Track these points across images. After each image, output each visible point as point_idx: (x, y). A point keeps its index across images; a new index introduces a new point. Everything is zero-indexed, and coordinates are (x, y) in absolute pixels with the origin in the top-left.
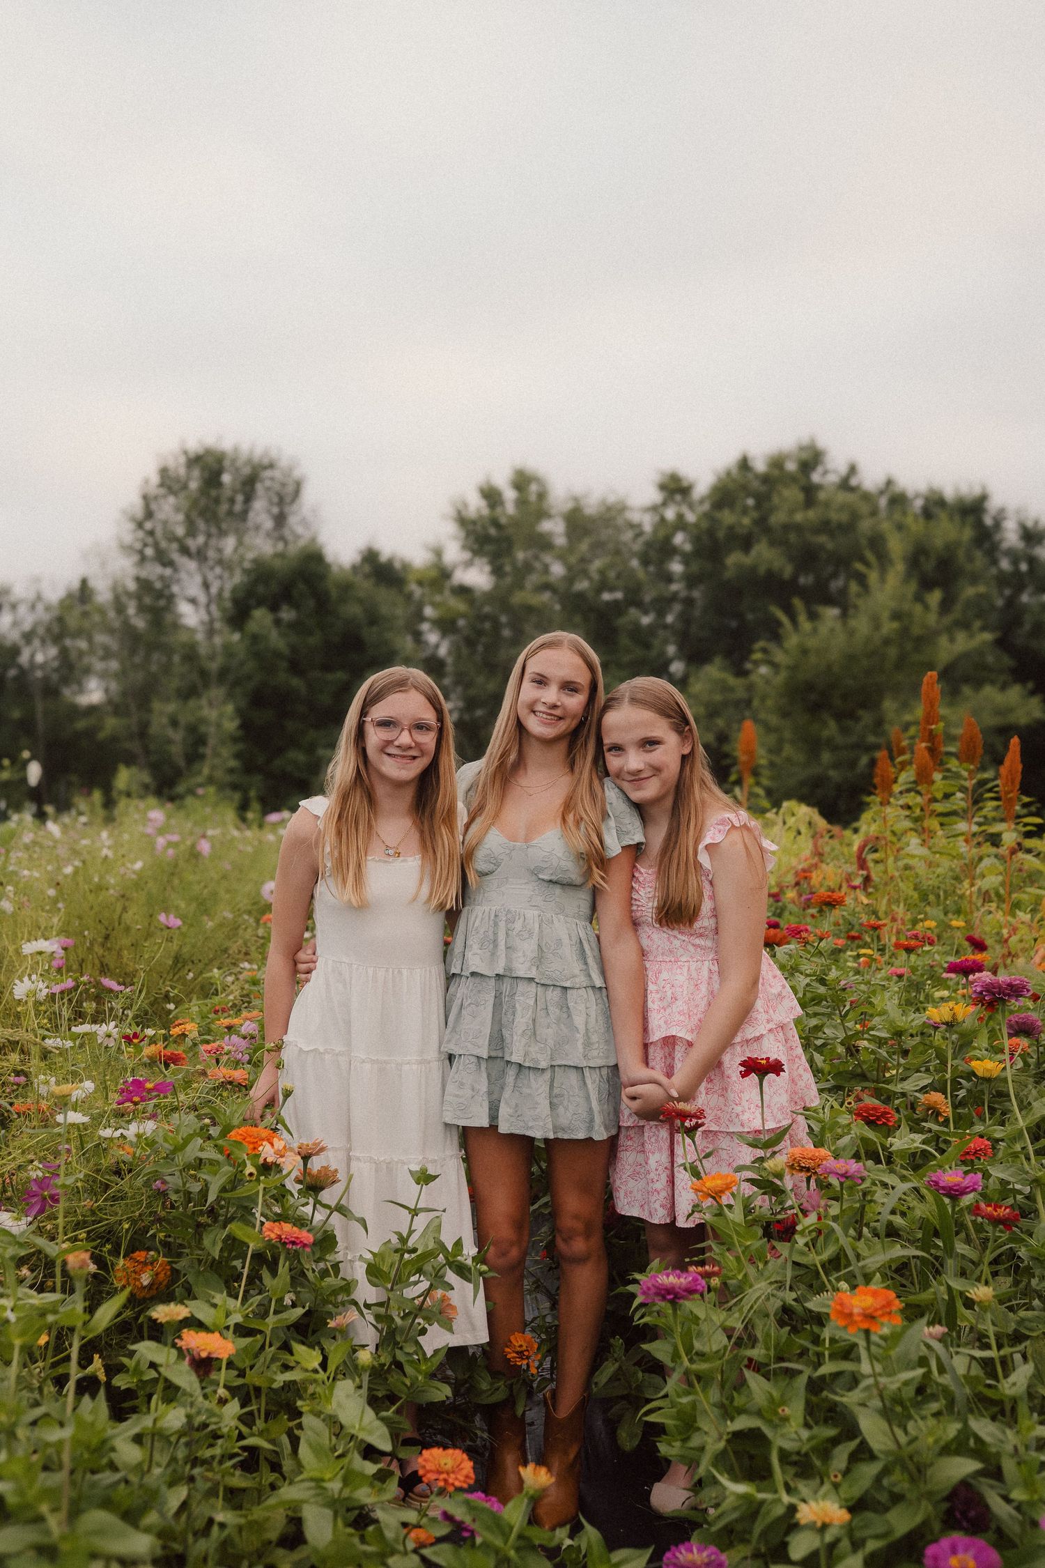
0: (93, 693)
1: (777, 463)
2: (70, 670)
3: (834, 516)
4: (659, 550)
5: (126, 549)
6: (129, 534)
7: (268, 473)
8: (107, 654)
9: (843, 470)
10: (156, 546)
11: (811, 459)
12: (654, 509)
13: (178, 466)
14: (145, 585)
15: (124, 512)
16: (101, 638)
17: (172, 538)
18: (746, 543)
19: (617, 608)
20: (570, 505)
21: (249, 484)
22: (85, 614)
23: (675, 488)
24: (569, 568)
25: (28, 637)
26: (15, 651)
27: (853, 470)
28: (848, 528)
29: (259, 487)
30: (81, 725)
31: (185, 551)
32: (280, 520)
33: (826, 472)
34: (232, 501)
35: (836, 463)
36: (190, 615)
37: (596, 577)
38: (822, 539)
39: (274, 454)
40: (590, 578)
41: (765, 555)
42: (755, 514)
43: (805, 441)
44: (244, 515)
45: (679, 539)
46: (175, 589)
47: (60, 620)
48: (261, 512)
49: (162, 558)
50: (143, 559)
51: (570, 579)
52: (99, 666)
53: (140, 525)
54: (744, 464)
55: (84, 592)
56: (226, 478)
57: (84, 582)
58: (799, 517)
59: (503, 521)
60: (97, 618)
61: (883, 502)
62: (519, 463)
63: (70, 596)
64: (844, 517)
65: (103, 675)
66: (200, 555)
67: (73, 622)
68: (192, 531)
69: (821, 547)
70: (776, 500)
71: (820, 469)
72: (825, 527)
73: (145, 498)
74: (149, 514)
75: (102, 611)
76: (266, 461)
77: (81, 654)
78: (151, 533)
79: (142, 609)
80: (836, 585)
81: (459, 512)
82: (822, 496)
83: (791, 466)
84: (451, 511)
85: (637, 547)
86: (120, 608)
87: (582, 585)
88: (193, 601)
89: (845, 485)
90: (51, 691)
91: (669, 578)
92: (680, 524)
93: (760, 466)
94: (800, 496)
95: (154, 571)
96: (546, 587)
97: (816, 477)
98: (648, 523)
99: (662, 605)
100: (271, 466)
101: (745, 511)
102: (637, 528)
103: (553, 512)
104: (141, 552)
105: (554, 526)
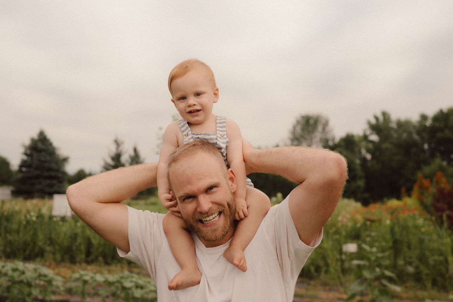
5: (289, 139)
7: (320, 119)
17: (299, 135)
18: (442, 131)
20: (396, 120)
23: (424, 117)
29: (319, 122)
32: (324, 129)
41: (447, 133)
44: (315, 129)
48: (320, 128)
56: (311, 121)
59: (380, 124)
76: (319, 116)
85: (415, 130)
105: (394, 125)
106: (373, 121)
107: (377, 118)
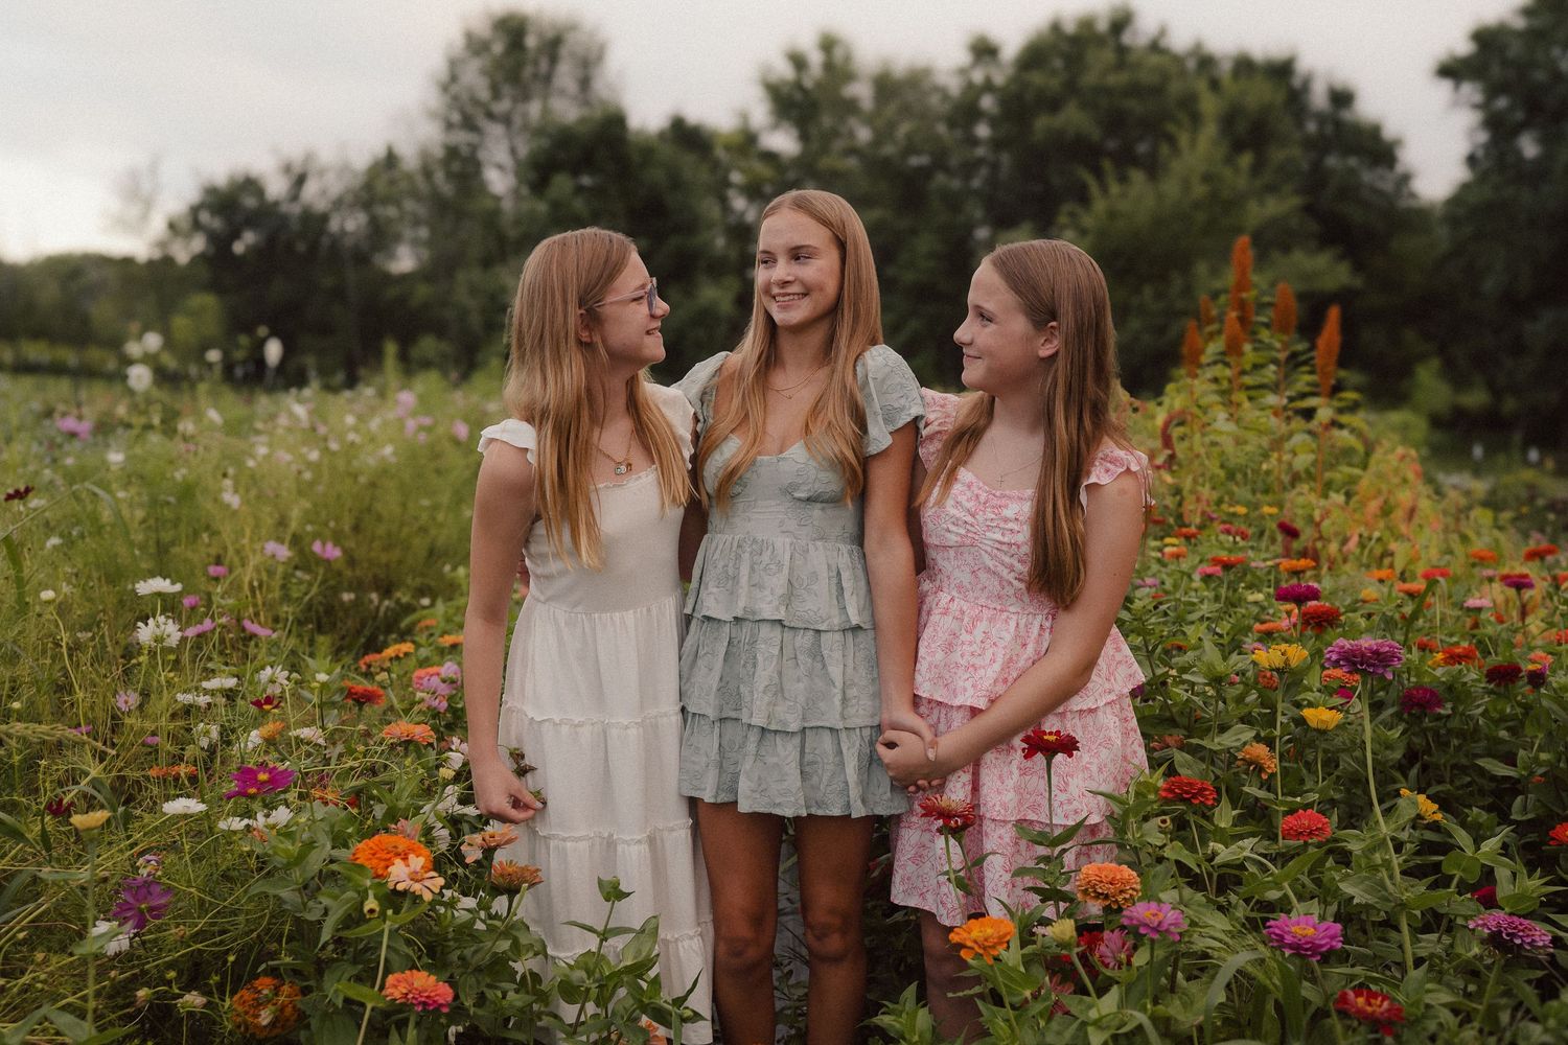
0: (404, 261)
1: (1087, 24)
2: (381, 236)
3: (1143, 78)
4: (965, 112)
5: (433, 115)
6: (435, 100)
7: (572, 36)
8: (417, 222)
9: (1152, 32)
10: (462, 111)
11: (1121, 22)
12: (962, 72)
13: (483, 29)
14: (452, 152)
16: (410, 205)
17: (476, 102)
18: (1054, 105)
19: (926, 173)
20: (876, 70)
21: (553, 46)
22: (392, 182)
23: (984, 50)
24: (875, 130)
25: (338, 204)
26: (324, 218)
27: (1163, 32)
28: (1157, 91)
29: (564, 51)
30: (392, 292)
31: (490, 116)
32: (585, 83)
33: (1136, 33)
34: (536, 63)
36: (499, 180)
37: (902, 141)
38: (1131, 103)
40: (896, 143)
41: (1073, 118)
42: (1063, 76)
44: (548, 79)
45: (987, 102)
46: (482, 155)
47: (368, 186)
48: (565, 76)
49: (469, 124)
50: (451, 123)
51: (877, 142)
52: (408, 233)
53: (445, 90)
54: (1056, 26)
55: (391, 160)
56: (530, 41)
57: (390, 149)
58: (1110, 80)
59: (810, 83)
60: (403, 185)
61: (1191, 64)
63: (377, 164)
64: (1154, 80)
65: (415, 243)
66: (506, 120)
67: (381, 187)
68: (496, 94)
69: (1130, 111)
70: (1086, 61)
71: (1130, 31)
72: (1134, 90)
73: (451, 62)
74: (455, 78)
75: (409, 177)
76: (569, 24)
77: (390, 221)
78: (457, 97)
79: (450, 175)
80: (1142, 148)
81: (766, 77)
82: (1132, 58)
83: (1101, 27)
84: (757, 77)
85: (945, 108)
86: (427, 173)
87: (889, 150)
88: (500, 167)
89: (1155, 47)
90: (361, 258)
91: (974, 142)
92: (988, 86)
93: (1070, 28)
94: (1112, 59)
95: (461, 138)
96: (852, 151)
97: (1127, 38)
98: (954, 85)
99: (969, 168)
100: (576, 29)
101: (1053, 75)
102: (943, 91)
103: (860, 75)
104: (447, 119)
105: (861, 91)
106: (784, 71)
107: (798, 62)
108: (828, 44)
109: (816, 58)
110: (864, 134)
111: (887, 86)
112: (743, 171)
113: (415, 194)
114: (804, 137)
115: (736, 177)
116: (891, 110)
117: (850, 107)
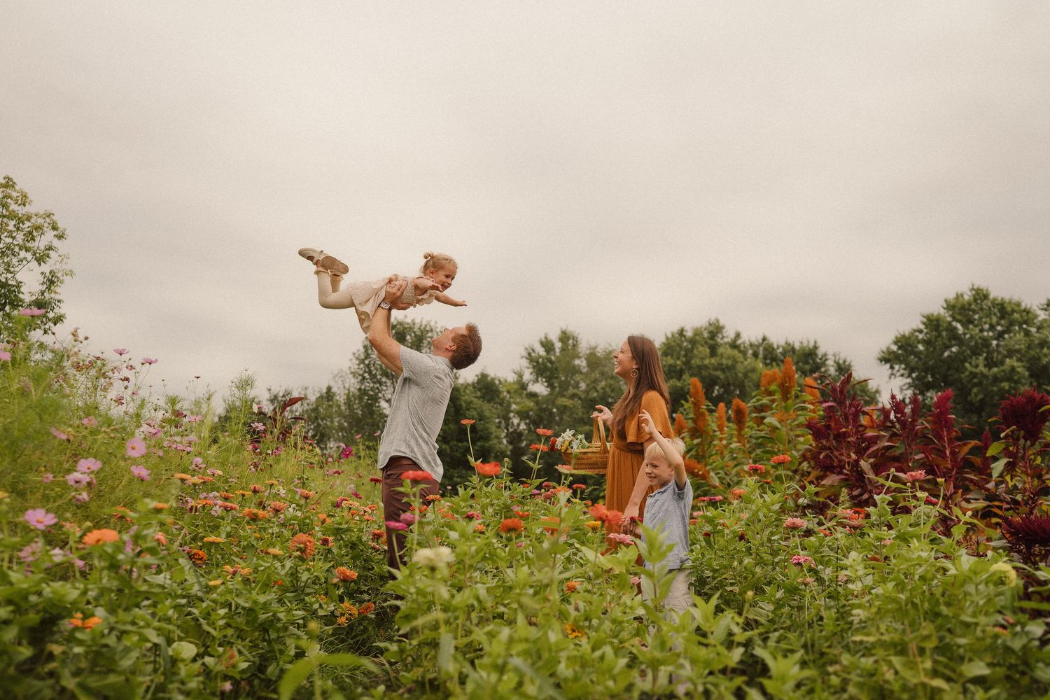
1: (697, 333)
3: (724, 362)
5: (354, 374)
6: (356, 367)
7: (430, 334)
9: (732, 336)
10: (370, 372)
11: (715, 330)
14: (363, 392)
15: (354, 354)
16: (338, 420)
20: (588, 352)
22: (329, 407)
24: (588, 385)
27: (738, 335)
33: (723, 337)
35: (729, 334)
37: (601, 391)
38: (719, 373)
39: (432, 324)
40: (597, 391)
42: (684, 359)
43: (713, 320)
46: (379, 395)
47: (316, 410)
49: (374, 379)
50: (364, 378)
51: (587, 392)
53: (362, 362)
54: (682, 332)
55: (329, 395)
56: (408, 337)
57: (329, 389)
58: (707, 362)
59: (553, 358)
60: (335, 409)
62: (564, 329)
63: (322, 397)
64: (730, 362)
67: (322, 411)
69: (718, 377)
70: (695, 352)
71: (720, 336)
72: (720, 367)
73: (365, 347)
74: (367, 356)
75: (339, 405)
76: (428, 328)
78: (368, 366)
79: (361, 405)
81: (529, 354)
82: (721, 350)
83: (706, 335)
84: (525, 354)
86: (349, 403)
89: (734, 345)
93: (689, 334)
94: (708, 351)
95: (368, 385)
96: (573, 396)
97: (718, 340)
100: (432, 331)
101: (678, 359)
103: (581, 355)
104: (362, 375)
105: (581, 363)
106: (540, 351)
107: (547, 345)
108: (565, 337)
109: (558, 345)
110: (583, 386)
111: (594, 361)
112: (516, 404)
113: (340, 414)
114: (551, 385)
115: (514, 407)
116: (597, 374)
117: (576, 370)
